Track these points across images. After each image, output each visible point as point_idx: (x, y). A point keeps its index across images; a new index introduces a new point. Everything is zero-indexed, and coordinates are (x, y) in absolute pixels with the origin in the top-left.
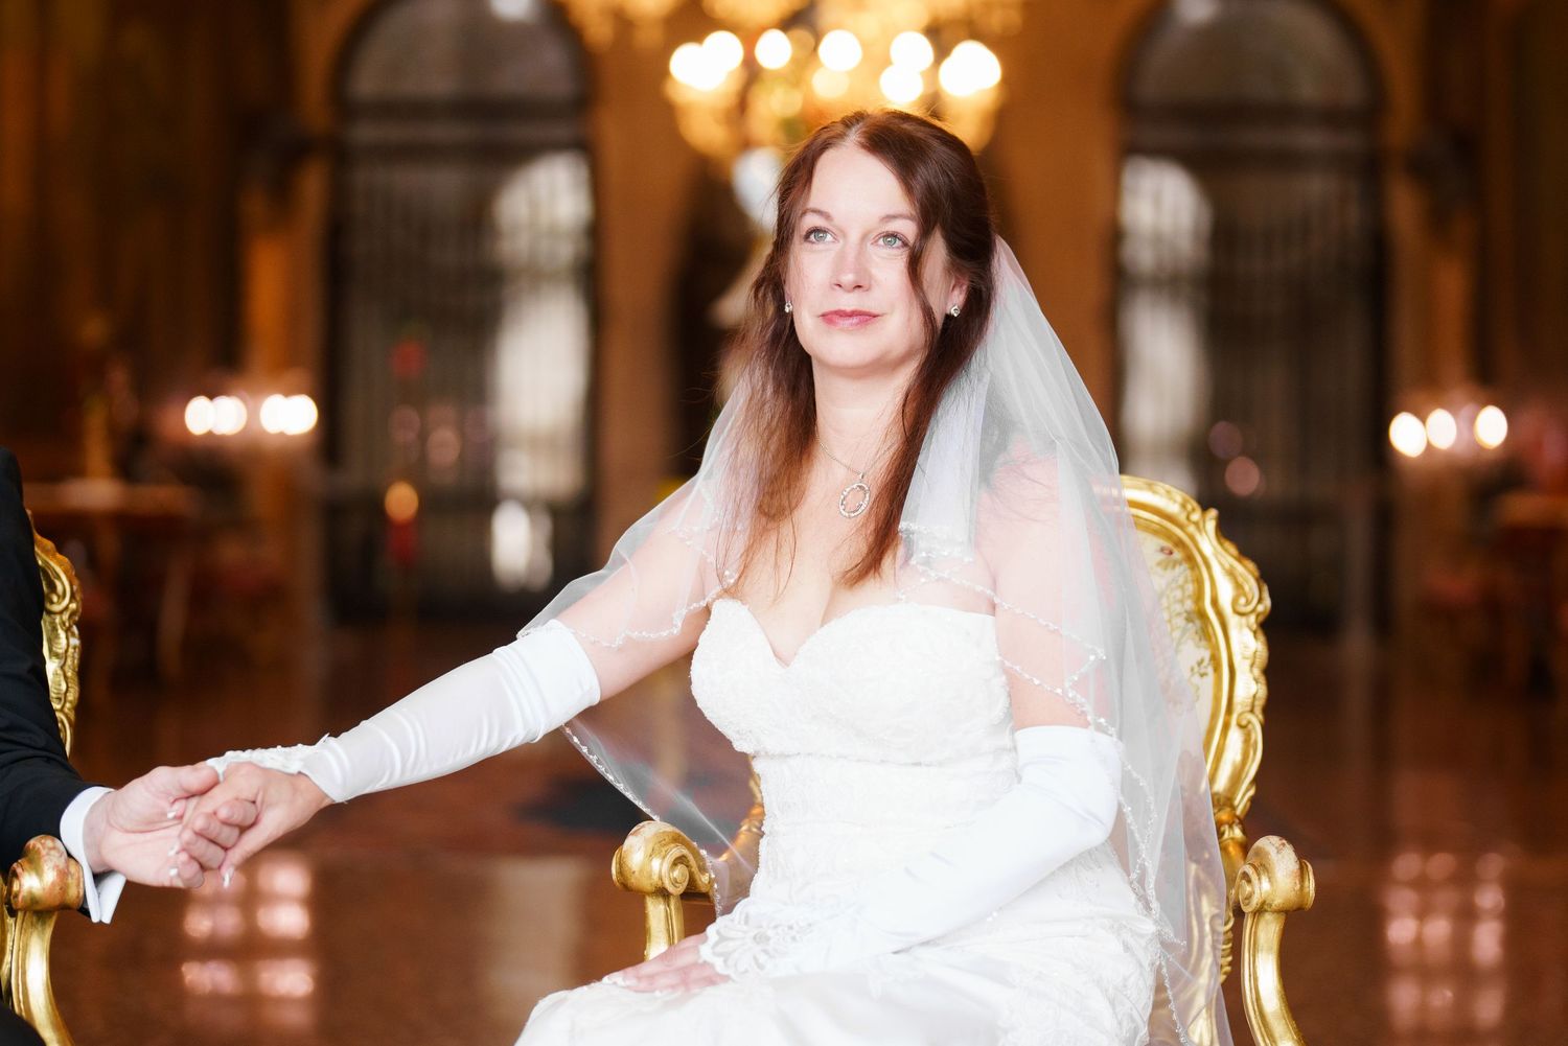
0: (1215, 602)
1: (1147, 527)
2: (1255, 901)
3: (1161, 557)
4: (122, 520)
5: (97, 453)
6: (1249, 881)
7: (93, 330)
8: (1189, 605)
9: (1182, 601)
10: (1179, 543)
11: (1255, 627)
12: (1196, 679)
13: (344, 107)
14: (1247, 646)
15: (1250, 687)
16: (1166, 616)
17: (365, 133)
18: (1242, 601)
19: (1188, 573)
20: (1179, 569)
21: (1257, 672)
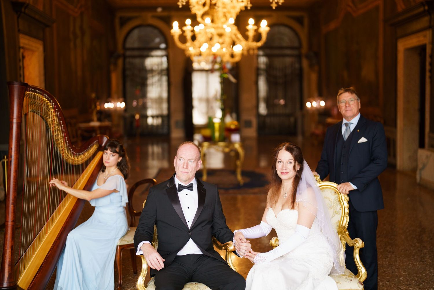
0: (342, 199)
1: (332, 189)
2: (357, 247)
3: (334, 193)
4: (100, 128)
5: (95, 117)
6: (356, 244)
7: (93, 95)
8: (338, 200)
9: (337, 199)
10: (336, 191)
11: (347, 203)
12: (340, 210)
13: (125, 48)
14: (346, 205)
15: (347, 211)
16: (335, 202)
17: (128, 53)
18: (346, 199)
19: (338, 195)
20: (337, 195)
21: (348, 209)
